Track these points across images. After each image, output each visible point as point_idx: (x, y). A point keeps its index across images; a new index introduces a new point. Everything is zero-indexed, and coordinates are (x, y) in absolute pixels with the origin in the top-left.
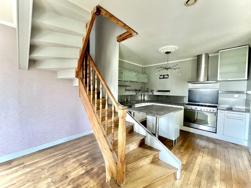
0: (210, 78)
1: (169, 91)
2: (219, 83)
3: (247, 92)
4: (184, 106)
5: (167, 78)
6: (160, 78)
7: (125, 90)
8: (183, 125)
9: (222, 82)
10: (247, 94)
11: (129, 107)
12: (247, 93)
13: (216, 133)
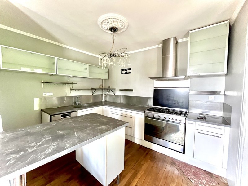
0: (178, 73)
1: (132, 90)
2: (189, 80)
3: (226, 92)
4: (144, 112)
5: (130, 73)
6: (122, 73)
7: (70, 89)
8: (143, 139)
9: (194, 79)
10: (226, 96)
11: (62, 116)
12: (225, 94)
13: (184, 153)
